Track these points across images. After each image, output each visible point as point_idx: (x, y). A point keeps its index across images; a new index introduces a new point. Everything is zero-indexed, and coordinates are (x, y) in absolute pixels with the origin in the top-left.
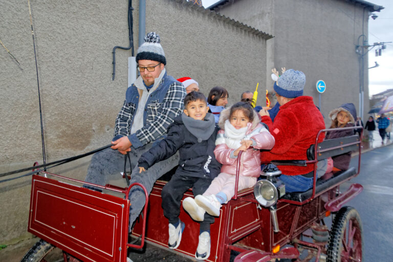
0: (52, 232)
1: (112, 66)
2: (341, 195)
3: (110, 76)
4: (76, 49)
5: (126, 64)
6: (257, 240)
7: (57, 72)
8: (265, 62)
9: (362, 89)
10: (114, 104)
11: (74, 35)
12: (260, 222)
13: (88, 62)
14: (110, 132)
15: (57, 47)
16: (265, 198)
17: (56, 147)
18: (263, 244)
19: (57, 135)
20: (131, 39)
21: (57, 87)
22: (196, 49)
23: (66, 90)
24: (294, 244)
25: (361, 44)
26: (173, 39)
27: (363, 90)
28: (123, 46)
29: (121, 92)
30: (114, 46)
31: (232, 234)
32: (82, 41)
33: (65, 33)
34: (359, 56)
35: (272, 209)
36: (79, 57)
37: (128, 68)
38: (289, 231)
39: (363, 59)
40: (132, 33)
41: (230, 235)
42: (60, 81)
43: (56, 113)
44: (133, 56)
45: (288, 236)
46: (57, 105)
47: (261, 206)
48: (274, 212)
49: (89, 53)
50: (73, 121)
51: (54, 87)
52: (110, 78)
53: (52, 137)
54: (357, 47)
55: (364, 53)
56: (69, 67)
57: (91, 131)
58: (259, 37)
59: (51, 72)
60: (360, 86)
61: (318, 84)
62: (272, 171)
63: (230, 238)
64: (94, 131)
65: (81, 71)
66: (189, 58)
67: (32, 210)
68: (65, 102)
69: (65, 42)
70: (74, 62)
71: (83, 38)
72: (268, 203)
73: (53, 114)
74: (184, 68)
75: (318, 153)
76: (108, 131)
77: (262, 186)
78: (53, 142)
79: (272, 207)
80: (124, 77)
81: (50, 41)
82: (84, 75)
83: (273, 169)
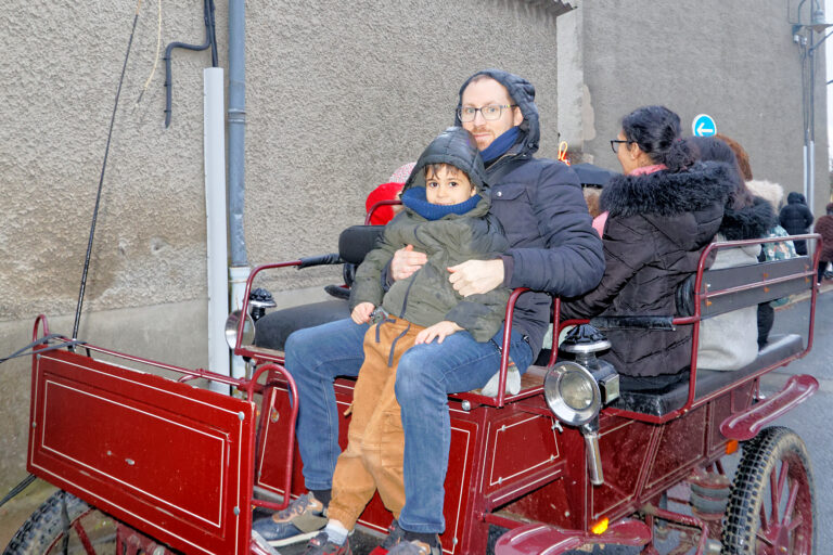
0: (82, 472)
1: (162, 91)
2: (764, 401)
3: (159, 115)
4: (75, 52)
5: (198, 86)
6: (553, 506)
7: (31, 109)
8: (554, 73)
9: (809, 136)
10: (171, 185)
11: (71, 19)
12: (560, 463)
13: (105, 84)
14: (162, 254)
15: (29, 50)
16: (569, 404)
17: (32, 292)
18: (567, 514)
19: (35, 263)
20: (209, 24)
21: (30, 147)
22: (375, 45)
23: (55, 154)
24: (645, 518)
25: (806, 20)
26: (315, 21)
27: (813, 139)
28: (190, 41)
29: (186, 154)
30: (169, 42)
31: (493, 489)
32: (89, 33)
33: (47, 16)
34: (802, 51)
35: (588, 431)
36: (82, 71)
37: (203, 94)
38: (633, 486)
39: (812, 57)
40: (212, 9)
41: (488, 490)
42: (38, 131)
43: (31, 209)
44: (214, 65)
45: (629, 498)
46: (31, 191)
47: (562, 423)
48: (592, 438)
49: (107, 62)
50: (70, 227)
51: (23, 146)
52: (161, 121)
53: (21, 267)
54: (796, 28)
55: (815, 44)
56: (58, 97)
57: (115, 253)
58: (538, 11)
59: (17, 110)
60: (806, 125)
61: (698, 124)
62: (587, 342)
63: (489, 496)
64: (123, 251)
65: (88, 106)
66: (357, 67)
67: (34, 424)
68: (50, 183)
69: (49, 37)
70: (72, 83)
71: (92, 26)
72: (577, 417)
73: (23, 212)
74: (343, 92)
75: (704, 300)
76: (156, 253)
77: (563, 376)
78: (26, 279)
79: (587, 426)
80: (193, 118)
81: (13, 35)
82: (97, 115)
83: (592, 338)
